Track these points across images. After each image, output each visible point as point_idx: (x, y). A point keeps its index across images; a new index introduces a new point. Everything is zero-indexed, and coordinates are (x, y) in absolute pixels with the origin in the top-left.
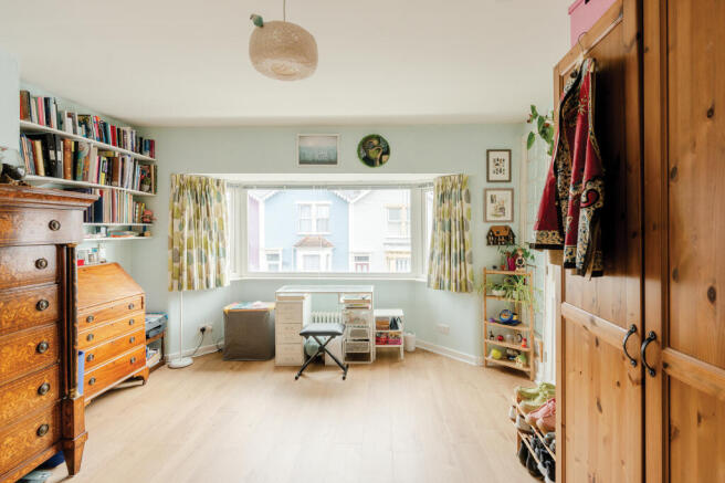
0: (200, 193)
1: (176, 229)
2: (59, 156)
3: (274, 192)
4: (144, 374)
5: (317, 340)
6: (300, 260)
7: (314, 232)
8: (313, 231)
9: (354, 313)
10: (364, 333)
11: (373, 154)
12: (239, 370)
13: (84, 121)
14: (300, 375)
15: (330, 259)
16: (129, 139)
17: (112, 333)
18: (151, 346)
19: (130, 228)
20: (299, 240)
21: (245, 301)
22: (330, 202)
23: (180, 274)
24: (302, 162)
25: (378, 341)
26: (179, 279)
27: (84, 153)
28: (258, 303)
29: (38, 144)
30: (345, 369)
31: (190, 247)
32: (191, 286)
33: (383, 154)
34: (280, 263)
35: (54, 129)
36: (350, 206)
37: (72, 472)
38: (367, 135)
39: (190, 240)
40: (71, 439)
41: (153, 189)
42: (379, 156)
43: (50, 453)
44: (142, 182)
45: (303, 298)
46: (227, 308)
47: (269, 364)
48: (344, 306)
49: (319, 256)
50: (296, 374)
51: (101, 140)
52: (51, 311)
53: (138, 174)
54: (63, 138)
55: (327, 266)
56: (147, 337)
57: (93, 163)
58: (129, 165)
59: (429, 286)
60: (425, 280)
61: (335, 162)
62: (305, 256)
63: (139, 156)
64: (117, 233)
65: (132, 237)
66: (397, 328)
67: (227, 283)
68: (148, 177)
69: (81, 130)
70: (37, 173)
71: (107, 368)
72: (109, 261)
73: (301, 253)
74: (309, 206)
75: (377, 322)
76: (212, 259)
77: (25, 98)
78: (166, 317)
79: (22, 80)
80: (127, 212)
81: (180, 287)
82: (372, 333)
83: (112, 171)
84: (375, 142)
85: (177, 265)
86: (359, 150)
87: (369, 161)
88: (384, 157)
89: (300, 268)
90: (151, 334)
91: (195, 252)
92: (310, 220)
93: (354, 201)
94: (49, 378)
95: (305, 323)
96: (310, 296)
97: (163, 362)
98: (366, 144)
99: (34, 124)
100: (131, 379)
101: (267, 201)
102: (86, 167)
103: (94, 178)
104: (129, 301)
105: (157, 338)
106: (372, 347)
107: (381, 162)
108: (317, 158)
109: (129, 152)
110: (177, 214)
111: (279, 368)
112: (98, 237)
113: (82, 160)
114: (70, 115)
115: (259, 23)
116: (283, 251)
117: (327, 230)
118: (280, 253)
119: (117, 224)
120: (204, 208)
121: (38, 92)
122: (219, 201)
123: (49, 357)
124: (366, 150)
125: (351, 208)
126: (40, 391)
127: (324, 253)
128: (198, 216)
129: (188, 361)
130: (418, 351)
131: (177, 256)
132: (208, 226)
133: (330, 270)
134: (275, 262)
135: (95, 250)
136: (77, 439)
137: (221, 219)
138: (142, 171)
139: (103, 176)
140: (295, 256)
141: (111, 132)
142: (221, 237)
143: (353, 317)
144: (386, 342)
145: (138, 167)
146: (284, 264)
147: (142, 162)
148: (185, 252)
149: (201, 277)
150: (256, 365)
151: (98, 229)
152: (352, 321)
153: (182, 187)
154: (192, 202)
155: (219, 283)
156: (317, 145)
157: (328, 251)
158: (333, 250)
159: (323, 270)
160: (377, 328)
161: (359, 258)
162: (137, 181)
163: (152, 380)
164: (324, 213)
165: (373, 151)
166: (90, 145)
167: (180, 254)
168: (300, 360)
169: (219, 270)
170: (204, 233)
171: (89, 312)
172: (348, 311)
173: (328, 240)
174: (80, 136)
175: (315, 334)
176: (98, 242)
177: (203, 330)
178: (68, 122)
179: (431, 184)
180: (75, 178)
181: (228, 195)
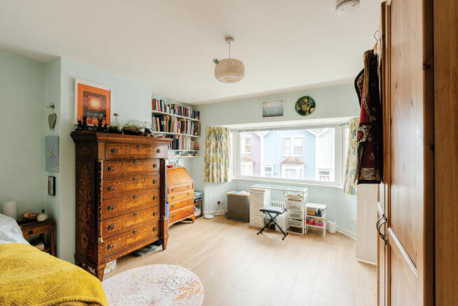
0: (217, 135)
1: (208, 152)
2: (164, 123)
3: (267, 132)
4: (193, 218)
5: (270, 216)
6: (284, 172)
7: (293, 155)
8: (291, 154)
9: (294, 203)
10: (299, 216)
11: (305, 108)
12: (233, 224)
13: (173, 107)
14: (260, 232)
15: (303, 172)
16: (190, 112)
17: (181, 197)
18: (197, 206)
19: (191, 152)
20: (283, 160)
21: (238, 190)
22: (303, 136)
23: (209, 174)
24: (265, 116)
25: (308, 222)
26: (209, 177)
27: (172, 121)
28: (243, 192)
29: (158, 119)
30: (286, 235)
31: (213, 162)
32: (213, 180)
33: (311, 107)
34: (272, 173)
35: (163, 113)
36: (316, 138)
37: (163, 249)
38: (300, 97)
39: (213, 158)
40: (163, 235)
41: (199, 134)
42: (308, 109)
43: (156, 239)
44: (195, 131)
45: (264, 191)
46: (229, 193)
47: (247, 225)
48: (288, 198)
49: (295, 170)
50: (258, 231)
51: (179, 114)
52: (157, 184)
53: (193, 128)
54: (166, 115)
55: (301, 177)
56: (195, 202)
57: (176, 124)
58: (189, 124)
59: (344, 192)
60: (342, 187)
61: (282, 115)
62: (286, 169)
63: (193, 119)
64: (185, 154)
65: (190, 156)
66: (321, 216)
67: (229, 180)
68: (197, 129)
69: (172, 111)
70: (157, 130)
71: (179, 212)
72: (182, 166)
73: (284, 167)
74: (290, 139)
75: (307, 211)
76: (222, 168)
77: (154, 101)
78: (203, 194)
79: (153, 94)
80: (188, 145)
81: (209, 181)
82: (304, 216)
83: (183, 128)
84: (306, 101)
85: (207, 170)
86: (296, 107)
87: (302, 113)
88: (312, 109)
89: (284, 177)
90: (196, 201)
91: (215, 164)
92: (290, 147)
93: (319, 135)
94: (157, 210)
95: (264, 205)
96: (269, 191)
97: (202, 215)
98: (300, 102)
99: (157, 111)
100: (188, 219)
101: (265, 137)
102: (173, 127)
103: (176, 131)
104: (187, 184)
105: (199, 203)
106: (304, 225)
107: (310, 112)
108: (272, 113)
109: (189, 118)
110: (208, 145)
111: (251, 227)
112: (178, 156)
113: (172, 124)
114: (169, 106)
115: (216, 62)
116: (274, 166)
117: (301, 154)
118: (272, 167)
119: (184, 150)
120: (219, 142)
121: (158, 98)
122: (227, 138)
123: (157, 202)
124: (300, 106)
125: (317, 139)
126: (154, 214)
127: (298, 168)
128: (217, 146)
129: (212, 216)
130: (337, 233)
131: (208, 165)
132: (221, 151)
133: (302, 179)
134: (269, 172)
135: (177, 162)
136: (165, 236)
137: (227, 148)
138: (195, 126)
139: (179, 130)
140: (281, 169)
141: (182, 110)
142: (227, 157)
143: (292, 205)
144: (314, 224)
145: (193, 125)
146: (274, 174)
147: (195, 122)
148: (211, 164)
149: (217, 176)
150: (240, 224)
151: (178, 153)
152: (291, 207)
153: (210, 133)
154: (214, 140)
155: (226, 180)
156: (272, 106)
157: (301, 167)
158: (305, 167)
159: (298, 178)
160: (308, 214)
161: (323, 173)
162: (192, 131)
163: (196, 222)
164: (299, 143)
165: (305, 106)
166: (175, 116)
167: (209, 165)
168: (262, 225)
169: (226, 174)
170: (219, 155)
171: (172, 187)
172: (290, 201)
173: (301, 160)
174: (172, 114)
175: (269, 212)
176: (178, 158)
177: (219, 203)
178: (168, 108)
179: (348, 124)
180: (169, 131)
181: (231, 135)
